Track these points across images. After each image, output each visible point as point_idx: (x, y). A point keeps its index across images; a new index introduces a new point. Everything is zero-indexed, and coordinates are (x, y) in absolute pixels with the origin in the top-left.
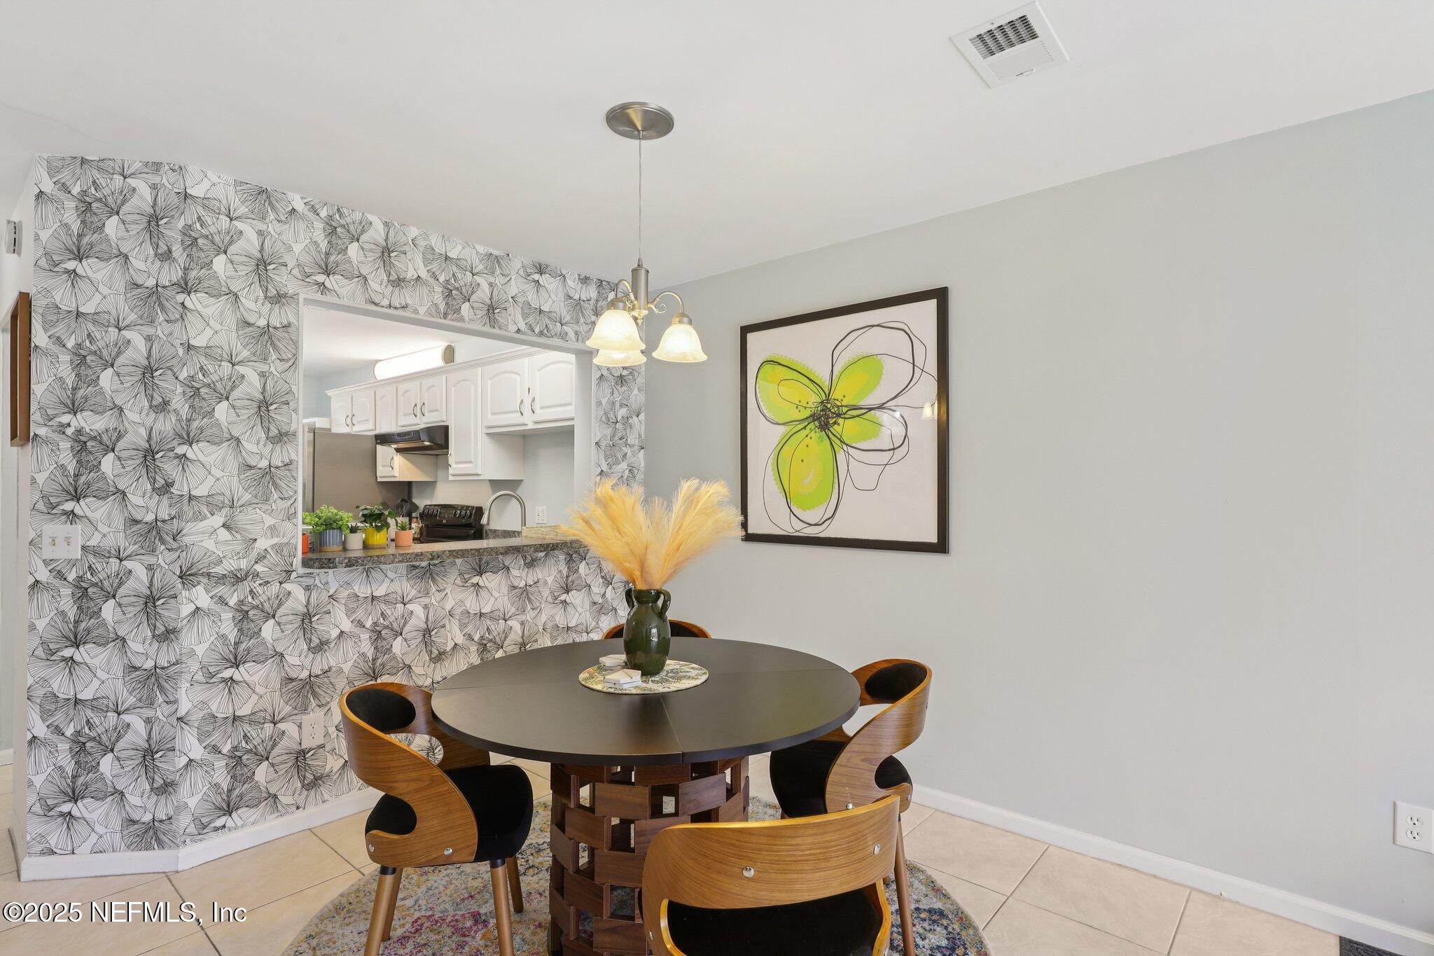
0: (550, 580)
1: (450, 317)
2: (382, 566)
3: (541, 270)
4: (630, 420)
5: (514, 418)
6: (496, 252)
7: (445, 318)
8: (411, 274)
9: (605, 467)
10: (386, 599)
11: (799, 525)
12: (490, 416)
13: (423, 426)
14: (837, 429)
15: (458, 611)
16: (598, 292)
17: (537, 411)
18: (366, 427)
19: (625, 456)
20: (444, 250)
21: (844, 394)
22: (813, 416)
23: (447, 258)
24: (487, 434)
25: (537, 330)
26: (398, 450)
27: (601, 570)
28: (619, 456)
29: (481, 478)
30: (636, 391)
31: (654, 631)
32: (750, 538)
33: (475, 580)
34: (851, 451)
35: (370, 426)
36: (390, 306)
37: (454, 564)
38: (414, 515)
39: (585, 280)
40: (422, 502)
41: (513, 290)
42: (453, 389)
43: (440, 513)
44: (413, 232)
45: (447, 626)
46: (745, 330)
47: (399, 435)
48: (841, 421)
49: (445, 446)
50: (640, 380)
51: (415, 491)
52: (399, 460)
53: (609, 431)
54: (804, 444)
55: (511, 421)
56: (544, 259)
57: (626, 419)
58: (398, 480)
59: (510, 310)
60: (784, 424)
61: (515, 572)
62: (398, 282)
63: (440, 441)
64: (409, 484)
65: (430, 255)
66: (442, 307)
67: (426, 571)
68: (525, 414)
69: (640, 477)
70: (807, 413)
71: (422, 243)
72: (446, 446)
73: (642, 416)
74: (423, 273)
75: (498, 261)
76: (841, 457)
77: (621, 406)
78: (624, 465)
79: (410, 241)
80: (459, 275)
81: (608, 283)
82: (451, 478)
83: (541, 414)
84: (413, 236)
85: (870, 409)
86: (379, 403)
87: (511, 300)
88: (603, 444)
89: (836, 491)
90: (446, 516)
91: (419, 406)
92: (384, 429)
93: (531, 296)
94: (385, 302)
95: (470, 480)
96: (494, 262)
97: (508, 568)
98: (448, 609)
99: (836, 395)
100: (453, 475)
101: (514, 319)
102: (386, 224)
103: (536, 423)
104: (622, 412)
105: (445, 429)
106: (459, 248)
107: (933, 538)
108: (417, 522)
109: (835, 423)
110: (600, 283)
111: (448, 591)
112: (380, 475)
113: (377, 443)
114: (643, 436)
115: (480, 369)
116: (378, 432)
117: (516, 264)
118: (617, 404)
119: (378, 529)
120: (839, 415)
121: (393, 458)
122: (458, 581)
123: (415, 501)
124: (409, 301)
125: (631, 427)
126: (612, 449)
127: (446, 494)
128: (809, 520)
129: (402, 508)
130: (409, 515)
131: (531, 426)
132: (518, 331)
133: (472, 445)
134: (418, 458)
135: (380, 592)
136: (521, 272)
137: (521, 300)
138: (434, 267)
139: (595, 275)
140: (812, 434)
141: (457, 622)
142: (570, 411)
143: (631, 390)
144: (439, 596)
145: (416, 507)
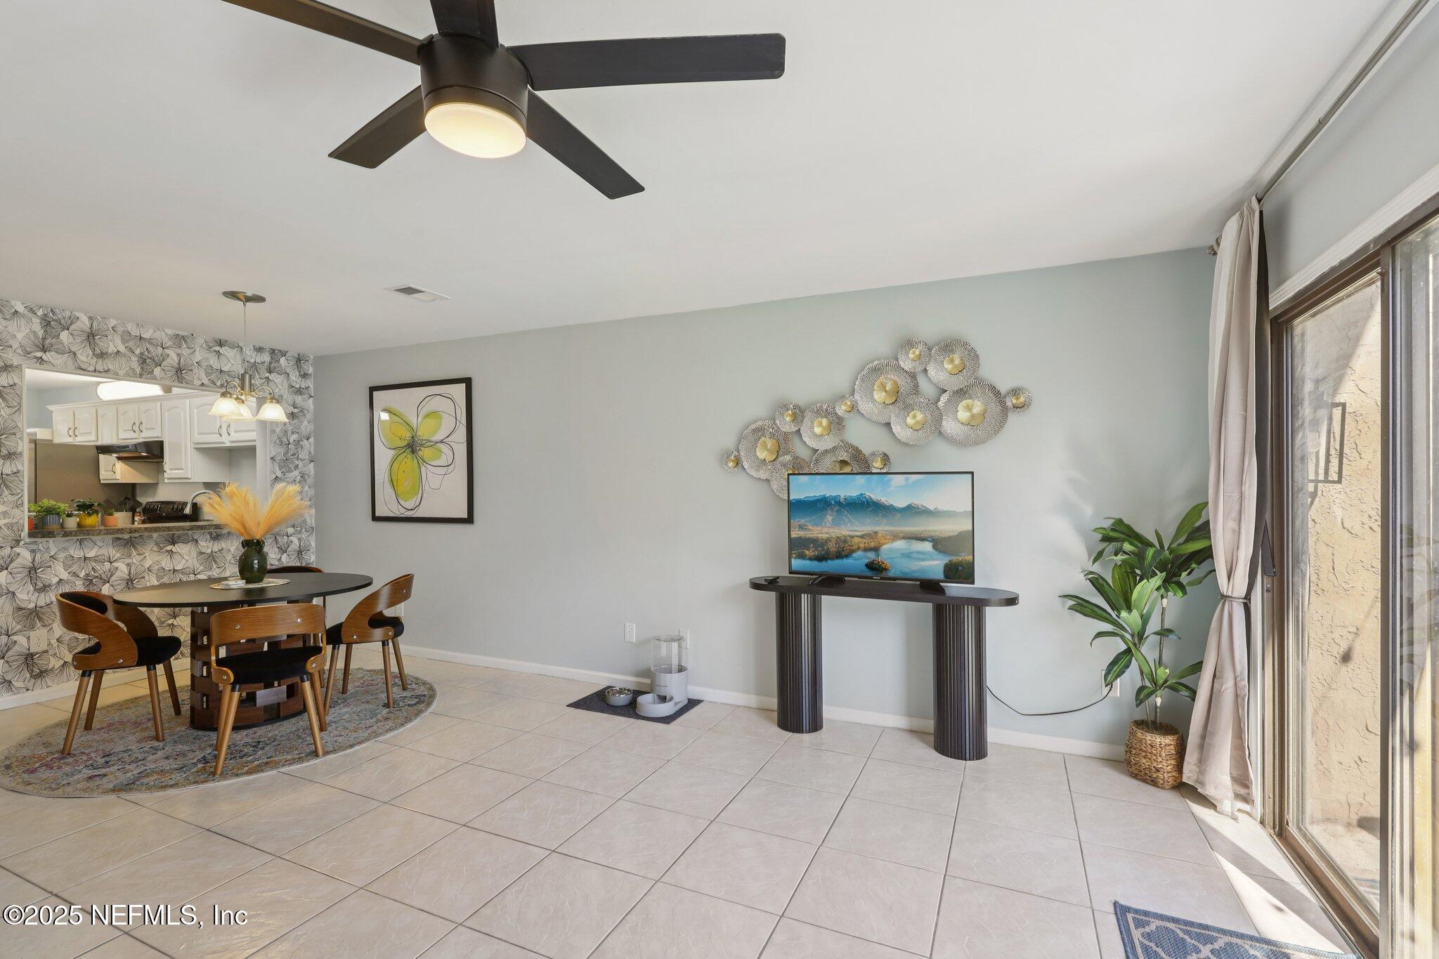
0: (232, 549)
1: (144, 377)
2: (93, 538)
3: (221, 343)
4: (301, 443)
5: (216, 438)
6: (181, 333)
7: (141, 378)
8: (112, 349)
9: (279, 474)
10: (95, 559)
11: (403, 510)
12: (196, 436)
13: (142, 440)
14: (420, 453)
15: (155, 568)
16: (271, 357)
17: (232, 434)
18: (87, 438)
19: (297, 466)
20: (138, 333)
21: (423, 433)
22: (408, 445)
23: (141, 338)
24: (196, 449)
25: (218, 384)
26: (119, 458)
27: (277, 543)
28: (292, 467)
29: (191, 481)
30: (305, 423)
31: (256, 561)
32: (375, 518)
33: (169, 548)
34: (428, 466)
35: (93, 438)
36: (95, 371)
37: (151, 537)
38: (138, 510)
39: (259, 350)
40: (144, 500)
41: (198, 356)
42: (167, 413)
43: (161, 508)
44: (113, 322)
45: (147, 577)
46: (373, 389)
47: (119, 447)
48: (422, 449)
49: (160, 456)
50: (309, 416)
51: (138, 491)
52: (120, 466)
53: (282, 450)
54: (404, 462)
55: (212, 439)
56: (223, 337)
57: (297, 443)
58: (120, 482)
59: (195, 371)
60: (393, 449)
61: (202, 543)
62: (102, 355)
63: (157, 452)
64: (134, 485)
65: (126, 337)
66: (138, 370)
67: (129, 541)
68: (223, 435)
69: (310, 481)
70: (405, 443)
71: (120, 329)
72: (162, 457)
73: (311, 440)
74: (122, 348)
75: (184, 339)
76: (423, 469)
77: (293, 433)
78: (296, 473)
79: (111, 329)
80: (151, 349)
81: (280, 351)
82: (166, 481)
83: (236, 436)
84: (113, 325)
85: (437, 443)
86: (99, 419)
87: (196, 364)
88: (278, 458)
89: (421, 490)
90: (166, 510)
91: (137, 424)
92: (106, 440)
93: (213, 361)
94: (92, 368)
95: (184, 483)
96: (180, 340)
97: (197, 541)
98: (147, 566)
99: (419, 433)
100: (168, 479)
101: (200, 376)
102: (90, 318)
103: (233, 442)
104: (293, 438)
105: (161, 444)
106: (151, 331)
107: (465, 516)
108: (140, 516)
109: (420, 450)
110: (273, 351)
111: (147, 554)
112: (103, 478)
113: (99, 453)
114: (312, 451)
115: (188, 401)
116: (99, 443)
117: (200, 341)
118: (289, 432)
119: (89, 515)
120: (421, 445)
121: (114, 465)
122: (155, 548)
123: (140, 499)
124: (110, 367)
125: (302, 448)
126: (286, 463)
127: (164, 494)
128: (407, 506)
129: (126, 504)
130: (133, 511)
131: (228, 444)
132: (203, 384)
133: (183, 456)
134: (138, 464)
135: (91, 554)
136: (204, 346)
137: (204, 364)
138: (131, 344)
139: (267, 346)
140: (409, 456)
141: (155, 576)
142: (253, 435)
143: (302, 422)
144: (139, 558)
145: (140, 504)
